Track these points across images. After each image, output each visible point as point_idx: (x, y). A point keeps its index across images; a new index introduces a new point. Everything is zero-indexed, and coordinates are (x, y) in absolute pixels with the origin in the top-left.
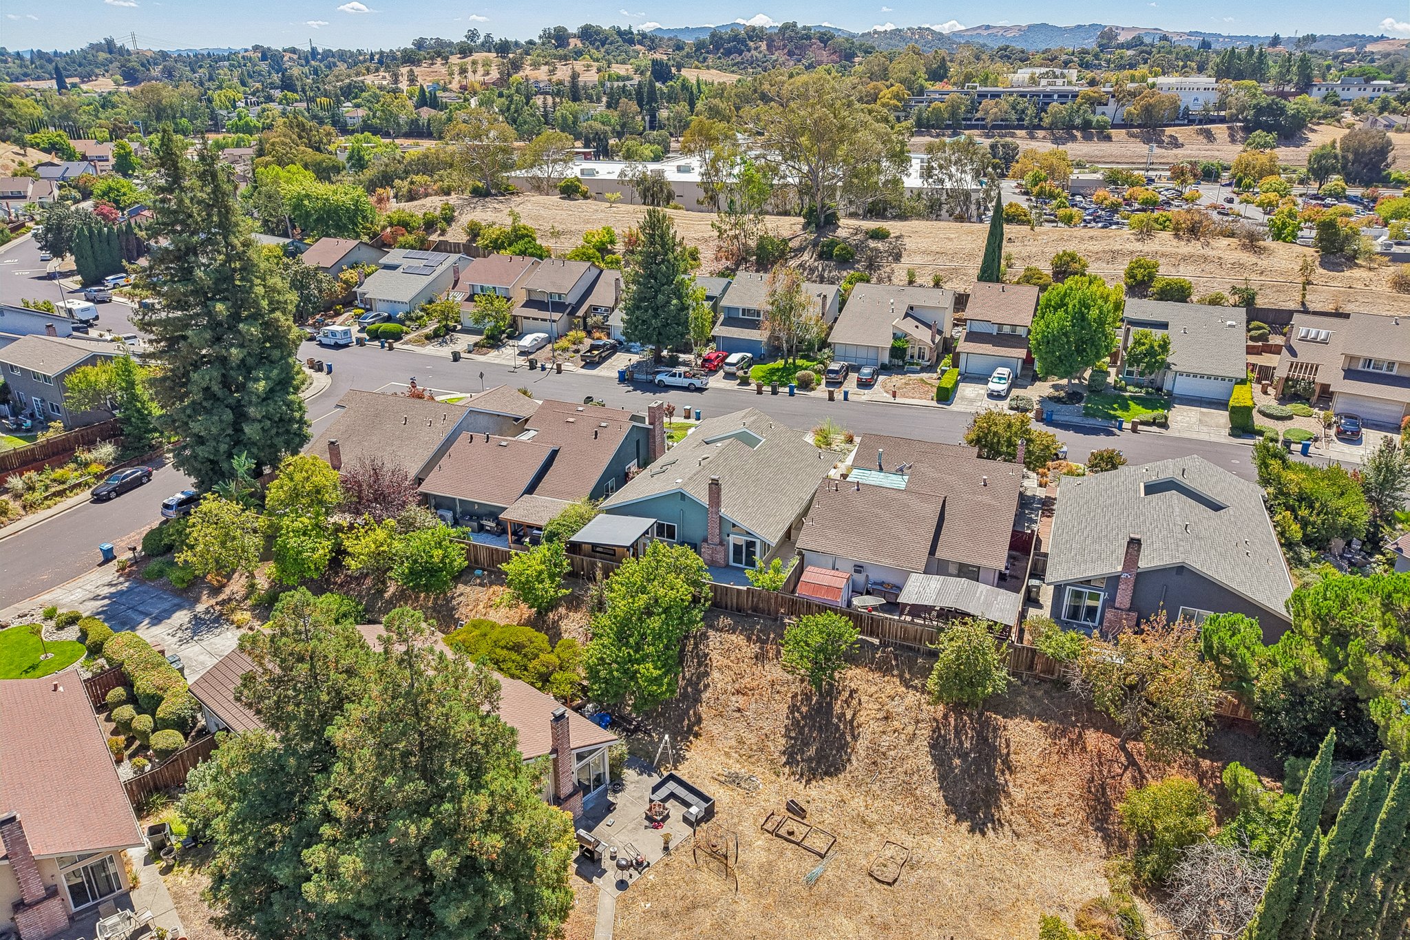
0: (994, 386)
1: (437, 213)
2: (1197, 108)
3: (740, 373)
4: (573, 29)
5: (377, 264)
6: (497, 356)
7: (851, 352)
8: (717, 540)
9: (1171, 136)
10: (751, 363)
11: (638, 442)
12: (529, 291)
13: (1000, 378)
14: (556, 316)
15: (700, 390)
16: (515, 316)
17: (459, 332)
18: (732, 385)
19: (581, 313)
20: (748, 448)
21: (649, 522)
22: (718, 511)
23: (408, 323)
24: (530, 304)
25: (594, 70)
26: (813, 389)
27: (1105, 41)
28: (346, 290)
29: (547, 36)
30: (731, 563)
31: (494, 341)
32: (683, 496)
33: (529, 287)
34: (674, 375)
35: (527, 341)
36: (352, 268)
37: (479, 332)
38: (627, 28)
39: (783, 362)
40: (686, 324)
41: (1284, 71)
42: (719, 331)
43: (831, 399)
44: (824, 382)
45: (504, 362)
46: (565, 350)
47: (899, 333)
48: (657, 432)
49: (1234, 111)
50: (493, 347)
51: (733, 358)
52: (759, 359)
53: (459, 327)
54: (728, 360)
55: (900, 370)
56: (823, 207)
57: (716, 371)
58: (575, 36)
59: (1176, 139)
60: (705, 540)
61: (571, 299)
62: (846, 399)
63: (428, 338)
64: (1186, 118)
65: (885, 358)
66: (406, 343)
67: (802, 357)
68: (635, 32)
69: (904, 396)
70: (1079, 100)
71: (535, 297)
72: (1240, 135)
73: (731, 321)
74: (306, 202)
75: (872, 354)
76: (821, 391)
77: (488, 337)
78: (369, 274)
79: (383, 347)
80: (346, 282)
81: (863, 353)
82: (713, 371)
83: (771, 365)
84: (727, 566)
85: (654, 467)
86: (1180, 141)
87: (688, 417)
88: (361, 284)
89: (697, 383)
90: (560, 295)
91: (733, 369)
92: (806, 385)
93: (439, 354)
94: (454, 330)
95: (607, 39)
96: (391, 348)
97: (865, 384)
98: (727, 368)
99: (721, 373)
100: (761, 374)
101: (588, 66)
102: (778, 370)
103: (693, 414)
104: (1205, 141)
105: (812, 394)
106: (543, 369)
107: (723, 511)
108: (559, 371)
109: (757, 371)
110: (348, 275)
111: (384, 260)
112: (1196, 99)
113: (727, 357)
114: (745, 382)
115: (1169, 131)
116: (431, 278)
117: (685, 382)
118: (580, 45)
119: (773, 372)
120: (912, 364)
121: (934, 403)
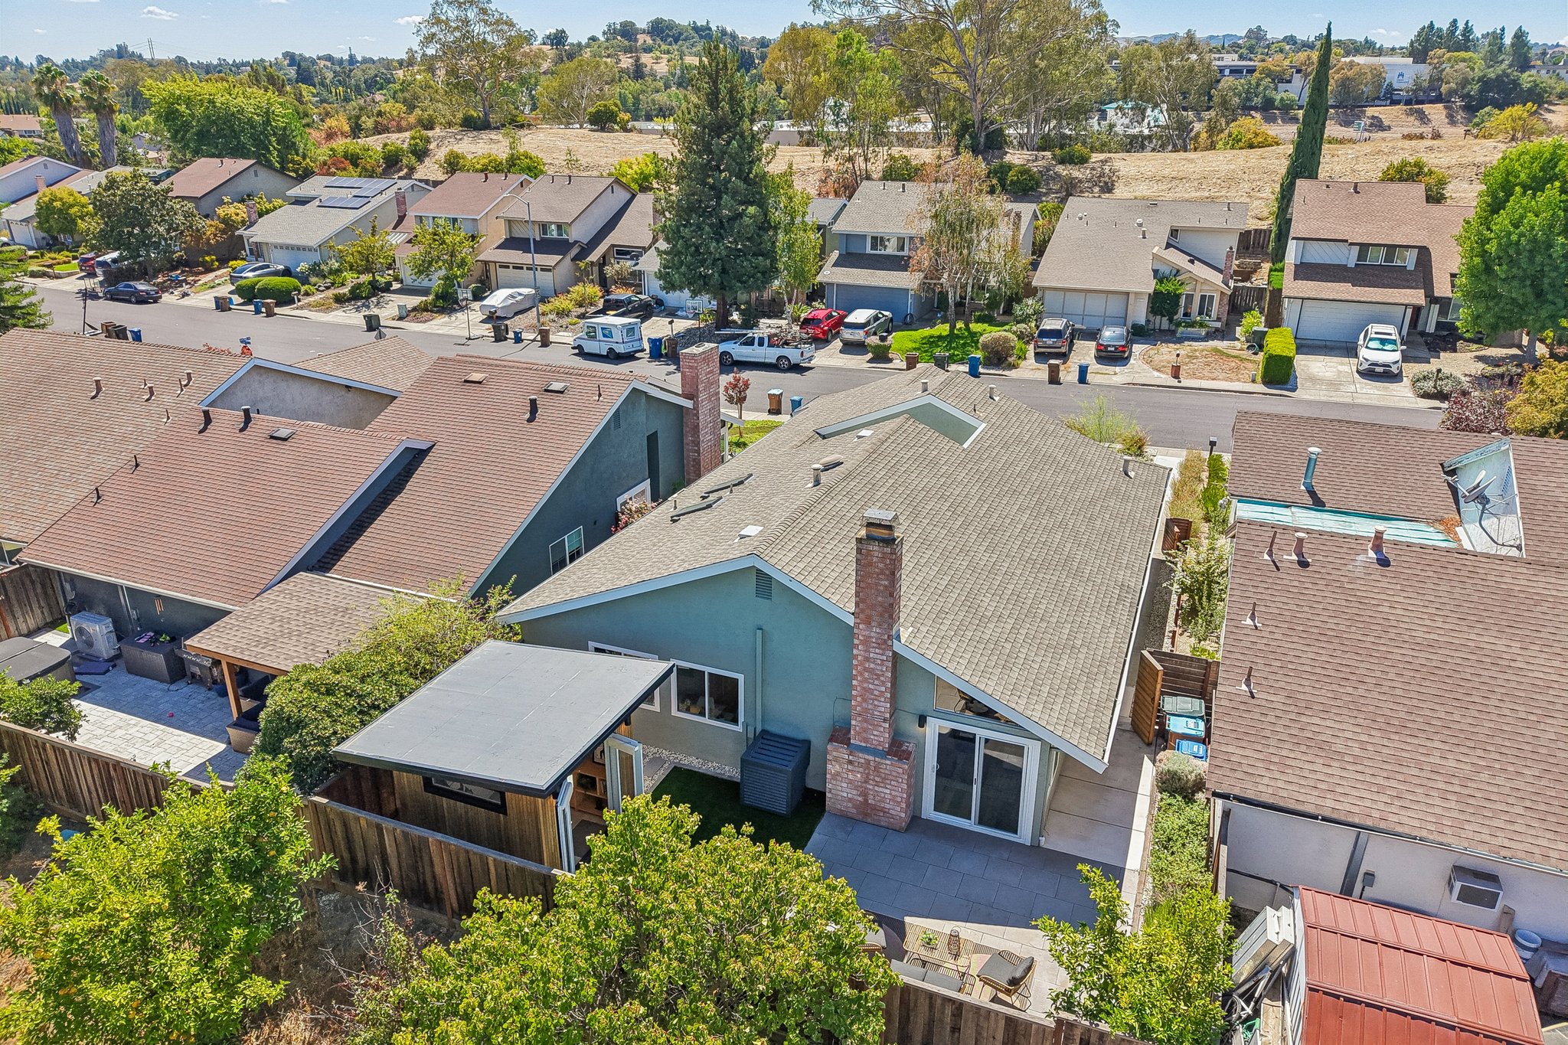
0: (1370, 354)
1: (405, 146)
2: (1403, 86)
3: (874, 340)
4: (642, 24)
5: (286, 199)
6: (445, 325)
7: (1076, 303)
8: (881, 737)
9: (1373, 117)
10: (890, 327)
11: (652, 439)
12: (510, 222)
13: (1383, 342)
14: (551, 260)
15: (797, 368)
16: (486, 263)
17: (395, 292)
18: (859, 362)
19: (595, 256)
20: (946, 444)
21: (646, 670)
22: (889, 637)
23: (313, 279)
24: (512, 243)
25: (665, 61)
26: (1014, 366)
27: (1253, 42)
28: (223, 232)
29: (612, 32)
30: (929, 811)
31: (446, 303)
32: (764, 583)
33: (511, 215)
34: (750, 342)
35: (498, 299)
36: (242, 201)
37: (425, 292)
38: (705, 24)
39: (947, 326)
40: (771, 255)
41: (1495, 48)
42: (831, 274)
43: (1054, 380)
44: (1031, 354)
45: (453, 332)
46: (562, 313)
47: (1164, 269)
48: (704, 418)
49: (1453, 85)
50: (442, 311)
51: (860, 316)
52: (903, 323)
53: (396, 286)
54: (849, 319)
55: (1169, 336)
56: (983, 121)
57: (827, 342)
58: (644, 32)
59: (1381, 121)
60: (840, 734)
61: (579, 233)
62: (1082, 379)
63: (340, 300)
64: (1390, 97)
65: (1140, 313)
66: (302, 308)
67: (979, 320)
68: (714, 28)
69: (1193, 376)
70: (1257, 74)
71: (520, 232)
72: (1460, 116)
73: (851, 258)
74: (183, 108)
75: (1114, 307)
76: (1030, 370)
77: (438, 297)
78: (268, 212)
79: (258, 312)
80: (226, 221)
81: (1096, 306)
82: (821, 341)
83: (927, 332)
84: (916, 821)
85: (688, 497)
86: (1386, 123)
87: (776, 411)
88: (252, 224)
89: (793, 354)
90: (559, 227)
91: (859, 335)
92: (999, 357)
93: (348, 322)
94: (387, 288)
95: (680, 34)
96: (270, 314)
97: (1113, 357)
98: (847, 334)
99: (837, 344)
100: (911, 345)
101: (658, 58)
102: (940, 337)
103: (786, 405)
104: (1417, 123)
105: (1013, 374)
106: (518, 339)
107: (908, 637)
108: (545, 343)
109: (901, 341)
110: (236, 211)
111: (297, 191)
112: (1402, 75)
113: (846, 316)
114: (881, 356)
115: (1370, 111)
116: (359, 213)
117: (770, 354)
118: (649, 41)
119: (933, 342)
120: (1192, 325)
121: (1260, 388)
